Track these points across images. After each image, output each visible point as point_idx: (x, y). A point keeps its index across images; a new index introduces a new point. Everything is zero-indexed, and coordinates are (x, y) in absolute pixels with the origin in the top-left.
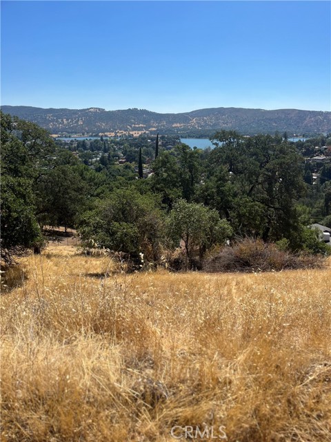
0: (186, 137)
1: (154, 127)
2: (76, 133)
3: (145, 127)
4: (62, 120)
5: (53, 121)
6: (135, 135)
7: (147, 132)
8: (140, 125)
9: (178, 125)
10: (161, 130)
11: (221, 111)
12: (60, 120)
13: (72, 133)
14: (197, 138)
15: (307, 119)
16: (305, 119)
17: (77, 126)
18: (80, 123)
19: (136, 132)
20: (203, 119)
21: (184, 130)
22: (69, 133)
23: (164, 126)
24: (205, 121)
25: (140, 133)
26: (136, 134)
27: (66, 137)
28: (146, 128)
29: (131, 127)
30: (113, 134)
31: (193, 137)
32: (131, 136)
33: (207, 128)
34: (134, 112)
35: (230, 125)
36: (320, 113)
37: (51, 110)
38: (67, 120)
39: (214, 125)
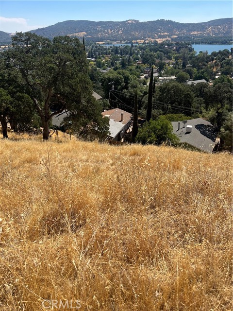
0: (199, 43)
1: (176, 35)
2: (116, 40)
4: (108, 31)
5: (101, 31)
6: (159, 42)
7: (169, 39)
8: (165, 33)
9: (196, 33)
10: (181, 37)
12: (106, 31)
13: (113, 40)
14: (209, 44)
17: (117, 35)
18: (120, 32)
19: (161, 39)
20: (218, 28)
21: (200, 37)
22: (111, 40)
23: (184, 34)
24: (219, 30)
25: (164, 40)
27: (108, 44)
28: (169, 36)
29: (157, 35)
30: (143, 41)
31: (205, 43)
32: (156, 43)
33: (220, 35)
34: (161, 23)
37: (101, 23)
38: (111, 30)
39: (227, 33)
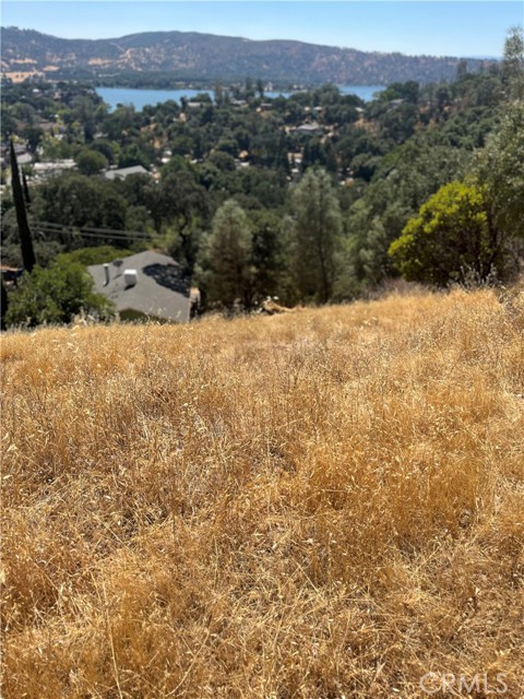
0: (111, 86)
1: (54, 65)
3: (35, 65)
6: (15, 81)
7: (40, 74)
8: (27, 61)
9: (99, 62)
10: (67, 71)
11: (175, 38)
14: (132, 87)
15: (317, 58)
16: (313, 60)
19: (19, 74)
20: (144, 52)
21: (109, 71)
23: (72, 62)
24: (148, 56)
25: (26, 75)
26: (17, 78)
28: (39, 67)
29: (8, 63)
32: (8, 82)
33: (153, 69)
34: (11, 35)
35: (192, 65)
36: (335, 50)
39: (166, 64)
